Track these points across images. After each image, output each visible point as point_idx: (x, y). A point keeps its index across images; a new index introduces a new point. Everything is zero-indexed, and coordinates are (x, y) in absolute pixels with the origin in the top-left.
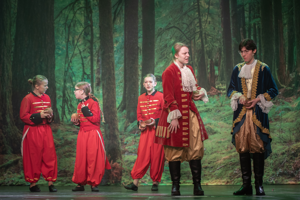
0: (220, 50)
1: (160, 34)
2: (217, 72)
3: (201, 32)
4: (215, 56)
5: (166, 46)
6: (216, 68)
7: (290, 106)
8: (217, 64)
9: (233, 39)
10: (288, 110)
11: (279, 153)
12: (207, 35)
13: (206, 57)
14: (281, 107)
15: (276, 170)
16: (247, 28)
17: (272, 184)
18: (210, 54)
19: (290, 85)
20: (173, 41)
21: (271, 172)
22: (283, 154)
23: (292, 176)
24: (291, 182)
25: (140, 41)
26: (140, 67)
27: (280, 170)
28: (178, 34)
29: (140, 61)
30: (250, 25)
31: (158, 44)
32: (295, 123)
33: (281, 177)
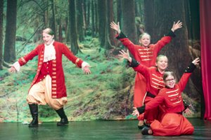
0: (67, 18)
1: (21, 5)
2: (64, 36)
3: (52, 5)
4: (63, 23)
5: (25, 14)
6: (63, 32)
7: (118, 62)
8: (64, 29)
9: (76, 11)
10: (117, 64)
11: (111, 96)
12: (57, 7)
13: (56, 23)
14: (111, 62)
15: (108, 109)
16: (87, 3)
17: (105, 120)
18: (59, 21)
19: (118, 46)
20: (31, 10)
21: (105, 111)
22: (113, 97)
23: (120, 113)
24: (119, 118)
25: (5, 9)
26: (5, 30)
27: (111, 110)
28: (35, 5)
29: (4, 24)
30: (89, 2)
31: (19, 12)
32: (122, 74)
33: (112, 115)
